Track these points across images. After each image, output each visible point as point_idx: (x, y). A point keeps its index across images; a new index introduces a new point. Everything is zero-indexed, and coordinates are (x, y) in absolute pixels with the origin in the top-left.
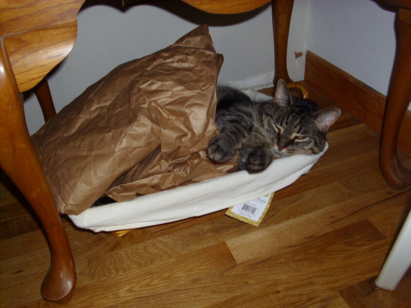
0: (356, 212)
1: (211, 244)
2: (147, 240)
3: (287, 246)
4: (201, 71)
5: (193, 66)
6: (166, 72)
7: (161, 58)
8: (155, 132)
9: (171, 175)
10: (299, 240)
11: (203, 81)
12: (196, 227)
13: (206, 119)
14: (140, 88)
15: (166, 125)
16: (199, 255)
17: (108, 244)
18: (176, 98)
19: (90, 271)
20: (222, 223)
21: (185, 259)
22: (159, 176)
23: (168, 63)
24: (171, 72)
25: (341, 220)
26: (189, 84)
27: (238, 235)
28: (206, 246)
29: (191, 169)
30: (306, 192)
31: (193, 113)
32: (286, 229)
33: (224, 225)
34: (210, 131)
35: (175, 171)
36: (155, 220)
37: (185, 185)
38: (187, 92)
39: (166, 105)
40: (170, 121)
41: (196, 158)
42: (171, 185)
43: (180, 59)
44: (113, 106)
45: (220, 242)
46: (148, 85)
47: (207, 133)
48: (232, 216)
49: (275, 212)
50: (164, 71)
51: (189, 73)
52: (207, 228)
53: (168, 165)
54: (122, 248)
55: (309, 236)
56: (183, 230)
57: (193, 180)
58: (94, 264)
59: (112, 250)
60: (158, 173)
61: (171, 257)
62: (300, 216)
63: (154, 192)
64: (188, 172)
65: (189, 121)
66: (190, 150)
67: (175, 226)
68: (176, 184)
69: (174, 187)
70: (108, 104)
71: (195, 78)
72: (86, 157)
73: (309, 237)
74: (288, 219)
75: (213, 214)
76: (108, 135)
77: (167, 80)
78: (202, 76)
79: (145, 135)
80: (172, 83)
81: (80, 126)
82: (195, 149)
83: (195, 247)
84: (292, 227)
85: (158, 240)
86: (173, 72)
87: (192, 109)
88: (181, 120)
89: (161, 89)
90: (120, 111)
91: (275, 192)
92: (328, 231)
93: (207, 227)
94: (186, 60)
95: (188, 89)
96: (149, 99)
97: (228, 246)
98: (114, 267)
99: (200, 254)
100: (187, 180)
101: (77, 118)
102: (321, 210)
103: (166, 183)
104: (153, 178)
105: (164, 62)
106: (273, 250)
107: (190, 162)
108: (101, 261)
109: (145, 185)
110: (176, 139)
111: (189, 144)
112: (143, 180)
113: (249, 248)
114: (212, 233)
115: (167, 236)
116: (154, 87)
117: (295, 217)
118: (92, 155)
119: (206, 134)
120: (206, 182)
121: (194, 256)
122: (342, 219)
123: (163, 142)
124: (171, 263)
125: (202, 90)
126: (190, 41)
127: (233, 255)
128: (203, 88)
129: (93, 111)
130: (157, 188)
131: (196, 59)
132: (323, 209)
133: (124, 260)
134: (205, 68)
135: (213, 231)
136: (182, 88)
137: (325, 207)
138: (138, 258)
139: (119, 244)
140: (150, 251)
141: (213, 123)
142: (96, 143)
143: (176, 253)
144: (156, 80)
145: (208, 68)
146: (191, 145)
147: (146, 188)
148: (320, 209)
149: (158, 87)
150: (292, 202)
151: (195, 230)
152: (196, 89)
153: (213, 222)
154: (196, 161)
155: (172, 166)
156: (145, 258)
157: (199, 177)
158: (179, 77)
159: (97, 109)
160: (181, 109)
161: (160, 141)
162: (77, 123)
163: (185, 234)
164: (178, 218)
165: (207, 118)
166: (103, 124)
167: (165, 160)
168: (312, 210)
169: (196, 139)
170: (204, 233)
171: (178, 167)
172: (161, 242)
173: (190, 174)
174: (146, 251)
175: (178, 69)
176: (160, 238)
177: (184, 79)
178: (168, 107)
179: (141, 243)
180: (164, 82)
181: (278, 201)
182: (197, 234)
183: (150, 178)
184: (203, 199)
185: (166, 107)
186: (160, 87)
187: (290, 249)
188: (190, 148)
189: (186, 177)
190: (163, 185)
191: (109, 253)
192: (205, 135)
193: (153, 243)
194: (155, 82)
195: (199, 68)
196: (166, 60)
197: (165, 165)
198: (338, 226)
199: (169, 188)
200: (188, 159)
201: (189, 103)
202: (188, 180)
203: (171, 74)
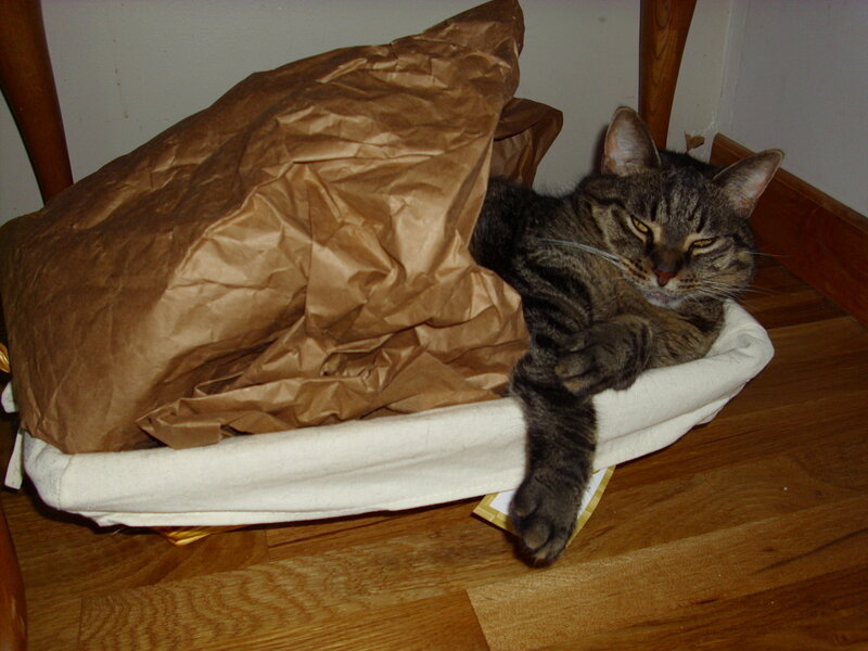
0: (836, 542)
1: (427, 593)
2: (254, 563)
3: (640, 621)
4: (460, 102)
5: (444, 86)
6: (362, 92)
7: (364, 57)
8: (293, 250)
9: (328, 384)
10: (674, 607)
11: (456, 129)
12: (390, 542)
13: (442, 232)
14: (278, 124)
15: (332, 236)
16: (388, 623)
17: (146, 562)
18: (373, 167)
19: (81, 633)
20: (463, 537)
21: (346, 628)
22: (296, 383)
23: (378, 70)
24: (374, 94)
25: (793, 559)
26: (417, 131)
27: (505, 575)
28: (410, 598)
29: (389, 373)
30: (698, 475)
31: (406, 210)
32: (641, 574)
33: (468, 544)
34: (452, 270)
35: (345, 374)
36: (268, 508)
37: (370, 418)
38: (405, 151)
39: (340, 181)
40: (343, 229)
41: (406, 345)
42: (327, 413)
43: (410, 65)
44: (208, 167)
45: (453, 590)
46: (304, 119)
47: (442, 274)
48: (490, 520)
49: (612, 523)
50: (359, 87)
51: (426, 103)
52: (420, 546)
53: (325, 356)
54: (179, 578)
55: (704, 598)
56: (356, 548)
57: (393, 406)
58: (95, 613)
59: (153, 580)
60: (293, 375)
61: (309, 618)
62: (680, 538)
63: (277, 430)
64: (381, 381)
65: (394, 231)
66: (387, 319)
67: (333, 533)
68: (341, 410)
69: (336, 419)
70: (200, 160)
71: (440, 118)
72: (103, 290)
73: (703, 603)
74: (647, 544)
75: (441, 511)
76: (164, 237)
77: (356, 113)
78: (458, 116)
79: (261, 252)
80: (370, 121)
81: (118, 209)
82: (402, 319)
83: (378, 598)
84: (656, 566)
85: (284, 567)
86: (383, 93)
87: (408, 199)
88: (374, 229)
89: (335, 134)
90: (216, 180)
91: (619, 466)
92: (760, 589)
93: (422, 544)
94: (426, 69)
95: (410, 144)
96: (293, 156)
97: (474, 604)
98: (148, 630)
99: (392, 619)
100: (375, 405)
101: (119, 186)
102: (740, 529)
103: (313, 405)
104: (278, 388)
105: (368, 67)
106: (600, 631)
107: (390, 355)
108: (117, 608)
109: (252, 406)
110: (353, 279)
111: (387, 303)
112: (247, 389)
113: (532, 617)
114: (433, 563)
115: (310, 558)
116: (317, 127)
117: (666, 539)
118: (116, 289)
119: (437, 276)
120: (428, 417)
121: (374, 624)
122: (800, 557)
123: (313, 283)
124: (307, 636)
125: (450, 152)
126: (460, 31)
127: (486, 632)
128: (454, 147)
129: (161, 174)
130: (286, 418)
131: (455, 68)
132: (745, 525)
133: (178, 611)
134: (472, 94)
135: (436, 557)
136: (394, 138)
137: (749, 520)
138: (219, 612)
139: (176, 565)
140: (254, 595)
141: (461, 247)
142: (131, 257)
143: (325, 608)
144: (327, 109)
145: (481, 96)
146: (393, 306)
147: (254, 416)
148: (736, 524)
149: (328, 128)
150: (662, 500)
151: (388, 550)
152: (433, 147)
153: (438, 534)
154: (405, 353)
155: (336, 361)
156: (236, 614)
157: (412, 399)
158: (392, 110)
159: (172, 169)
160: (377, 196)
161: (307, 279)
162: (113, 200)
163: (359, 559)
164: (339, 509)
165: (446, 229)
166: (168, 208)
167: (316, 339)
168: (713, 524)
169: (408, 287)
170: (410, 560)
171: (354, 366)
172: (289, 573)
173: (385, 387)
174: (243, 595)
175: (396, 89)
176: (289, 563)
177: (408, 116)
178: (343, 187)
179: (236, 569)
180: (346, 115)
181: (623, 492)
182: (393, 563)
183: (269, 386)
184: (415, 465)
185: (337, 185)
186: (333, 127)
187: (648, 631)
188: (388, 314)
189: (375, 394)
190: (303, 412)
191: (144, 589)
192: (433, 278)
193: (266, 572)
194: (326, 112)
195: (457, 93)
196: (374, 62)
197: (313, 353)
198: (786, 578)
199: (321, 423)
200: (382, 346)
201: (402, 180)
202: (381, 405)
203: (373, 99)
